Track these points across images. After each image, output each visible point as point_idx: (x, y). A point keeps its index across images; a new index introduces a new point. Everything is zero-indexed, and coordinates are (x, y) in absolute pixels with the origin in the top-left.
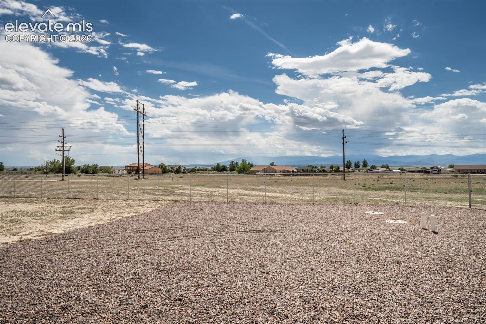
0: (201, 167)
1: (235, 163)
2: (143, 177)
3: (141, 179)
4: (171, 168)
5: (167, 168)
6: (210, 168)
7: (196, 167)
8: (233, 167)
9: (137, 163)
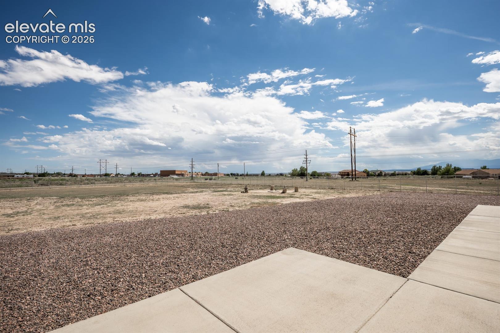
0: (400, 172)
1: (437, 167)
2: (355, 179)
3: (354, 181)
4: (373, 173)
5: (370, 173)
6: (409, 172)
7: (395, 172)
8: (435, 171)
9: (351, 169)
